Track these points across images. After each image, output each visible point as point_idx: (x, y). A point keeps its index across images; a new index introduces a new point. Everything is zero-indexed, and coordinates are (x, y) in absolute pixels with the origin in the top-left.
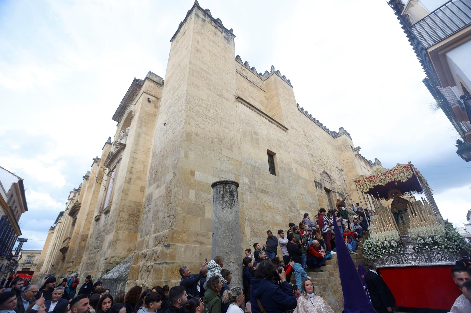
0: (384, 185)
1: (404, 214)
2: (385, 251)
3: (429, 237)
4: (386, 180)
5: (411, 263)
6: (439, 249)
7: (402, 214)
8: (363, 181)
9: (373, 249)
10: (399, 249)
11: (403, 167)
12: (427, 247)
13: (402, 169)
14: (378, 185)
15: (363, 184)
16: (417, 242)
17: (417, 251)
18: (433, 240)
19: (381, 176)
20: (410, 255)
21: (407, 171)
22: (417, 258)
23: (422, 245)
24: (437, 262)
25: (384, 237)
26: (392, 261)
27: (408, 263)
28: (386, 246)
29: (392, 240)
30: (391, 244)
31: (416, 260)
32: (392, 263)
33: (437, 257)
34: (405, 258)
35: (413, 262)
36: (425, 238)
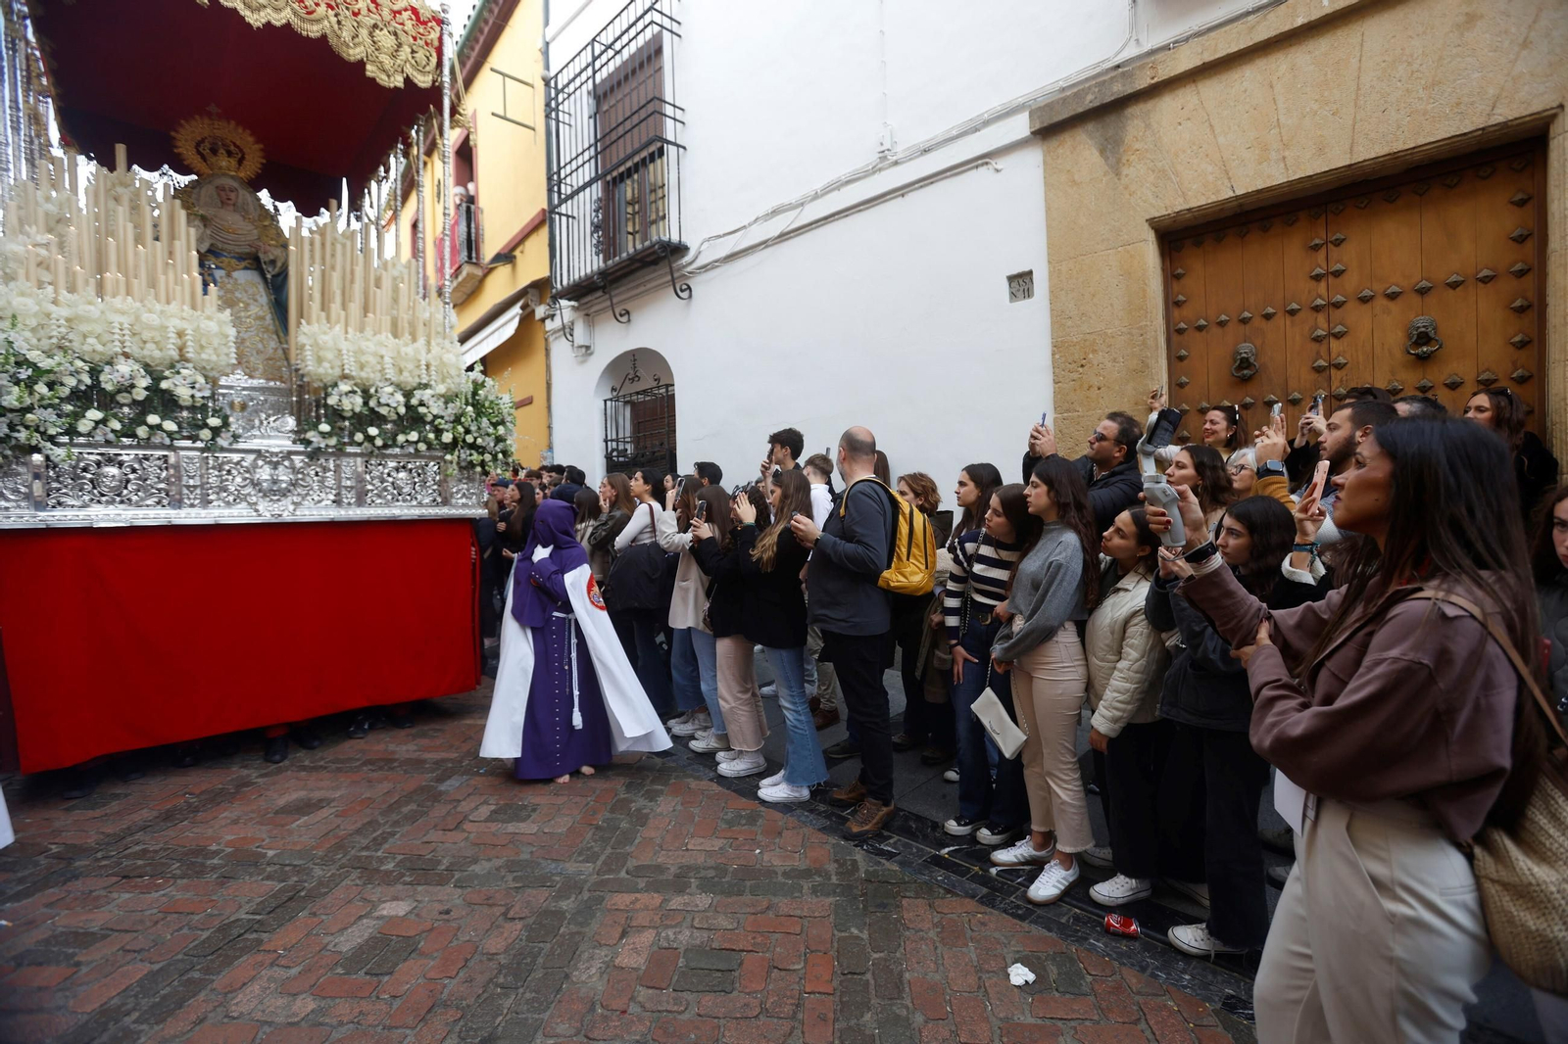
1: (229, 275)
2: (101, 422)
3: (398, 386)
5: (253, 505)
6: (422, 447)
7: (217, 267)
10: (214, 422)
12: (373, 431)
16: (331, 401)
17: (315, 445)
18: (408, 406)
20: (270, 463)
21: (415, 39)
22: (297, 480)
23: (349, 419)
24: (387, 504)
25: (126, 332)
26: (125, 492)
27: (239, 506)
28: (119, 391)
29: (178, 366)
30: (164, 385)
31: (289, 491)
32: (122, 502)
33: (393, 483)
34: (230, 477)
35: (271, 500)
36: (376, 391)
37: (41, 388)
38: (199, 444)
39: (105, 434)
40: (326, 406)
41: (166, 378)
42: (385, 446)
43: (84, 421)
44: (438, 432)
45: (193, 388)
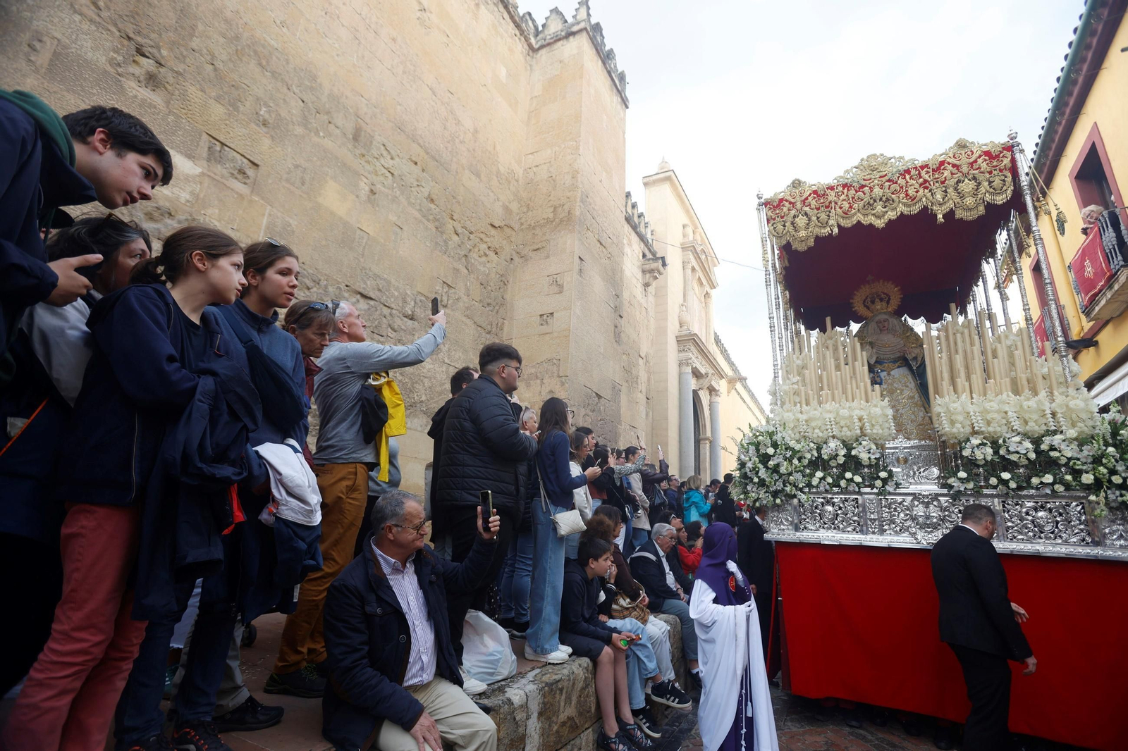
0: (879, 224)
1: (889, 374)
2: (823, 479)
3: (1025, 435)
4: (895, 205)
5: (913, 535)
6: (1059, 488)
7: (882, 371)
8: (799, 205)
9: (778, 465)
10: (883, 474)
11: (977, 155)
12: (1006, 476)
13: (971, 160)
14: (859, 222)
15: (795, 216)
16: (966, 453)
17: (956, 489)
18: (1037, 451)
19: (877, 189)
20: (923, 503)
21: (990, 173)
22: (945, 516)
23: (982, 466)
24: (1029, 541)
25: (833, 423)
26: (836, 522)
27: (904, 535)
28: (830, 459)
29: (860, 439)
30: (853, 453)
31: (939, 525)
32: (835, 528)
33: (1033, 522)
34: (897, 513)
35: (926, 532)
36: (1004, 441)
37: (795, 461)
38: (875, 490)
39: (825, 486)
40: (962, 457)
41: (855, 448)
42: (1020, 488)
43: (815, 478)
44: (1077, 474)
45: (869, 453)
